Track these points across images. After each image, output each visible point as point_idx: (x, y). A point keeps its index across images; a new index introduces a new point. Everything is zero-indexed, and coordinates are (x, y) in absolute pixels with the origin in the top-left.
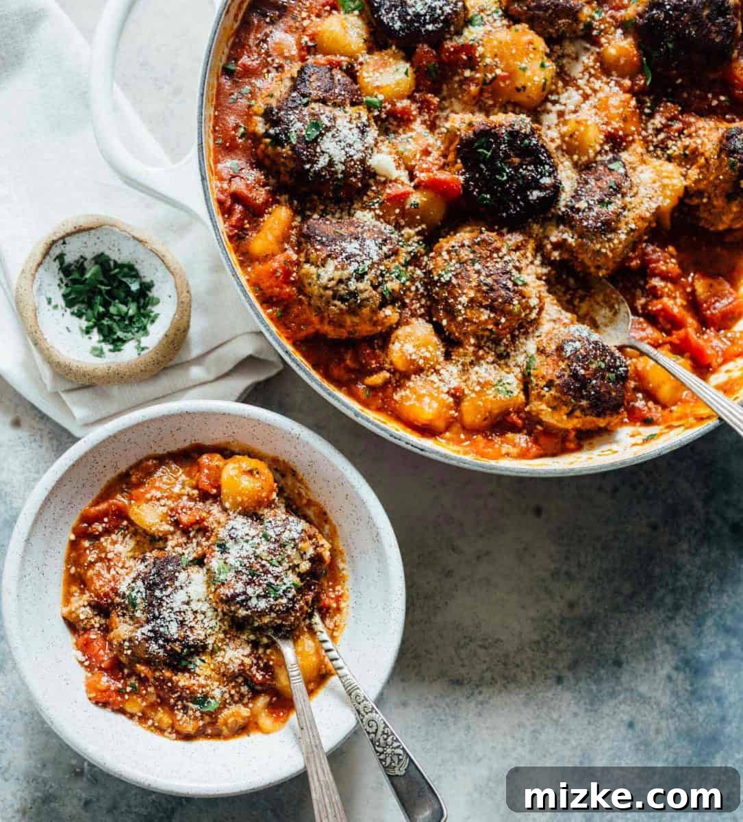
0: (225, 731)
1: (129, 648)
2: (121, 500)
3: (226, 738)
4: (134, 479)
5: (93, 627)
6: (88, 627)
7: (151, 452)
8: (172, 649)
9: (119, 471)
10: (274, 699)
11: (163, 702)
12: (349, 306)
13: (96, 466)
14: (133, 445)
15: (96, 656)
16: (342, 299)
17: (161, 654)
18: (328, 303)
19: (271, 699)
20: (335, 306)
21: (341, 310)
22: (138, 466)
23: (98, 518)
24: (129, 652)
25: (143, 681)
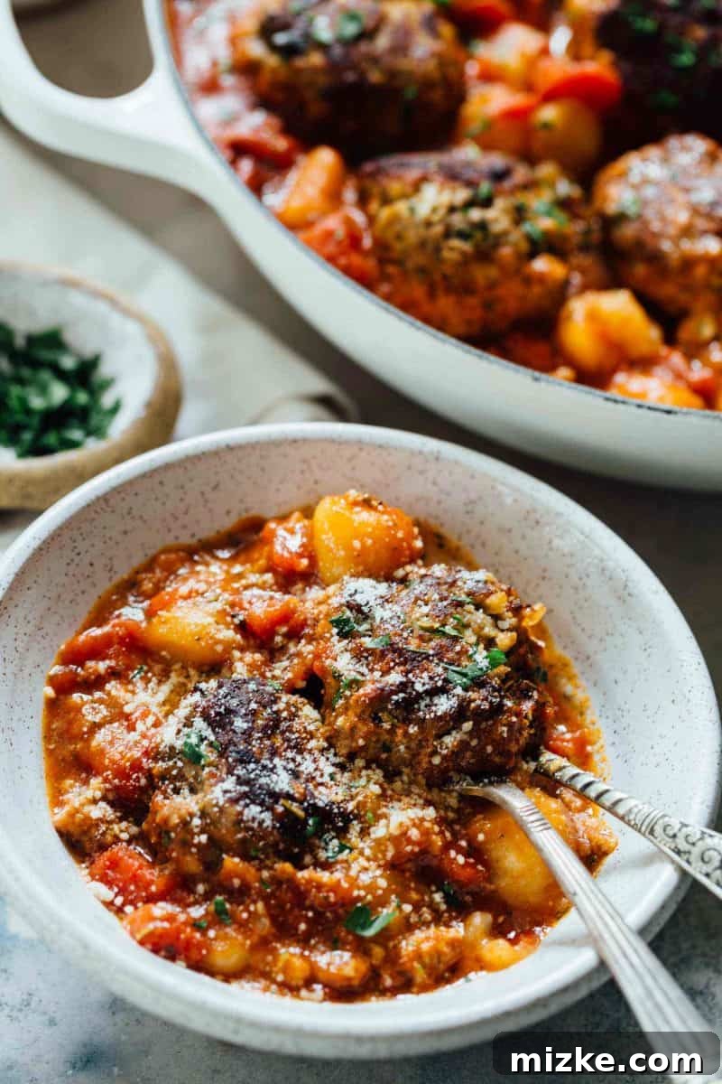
0: (420, 975)
1: (202, 831)
2: (133, 613)
3: (425, 988)
4: (148, 586)
5: (117, 839)
6: (109, 838)
7: (170, 540)
8: (287, 811)
9: (117, 579)
10: (501, 919)
11: (284, 931)
12: (477, 246)
13: (77, 559)
14: (139, 523)
15: (135, 879)
16: (463, 235)
17: (268, 823)
18: (438, 250)
19: (495, 918)
20: (452, 249)
21: (464, 254)
22: (149, 566)
23: (97, 650)
24: (204, 838)
25: (240, 895)
